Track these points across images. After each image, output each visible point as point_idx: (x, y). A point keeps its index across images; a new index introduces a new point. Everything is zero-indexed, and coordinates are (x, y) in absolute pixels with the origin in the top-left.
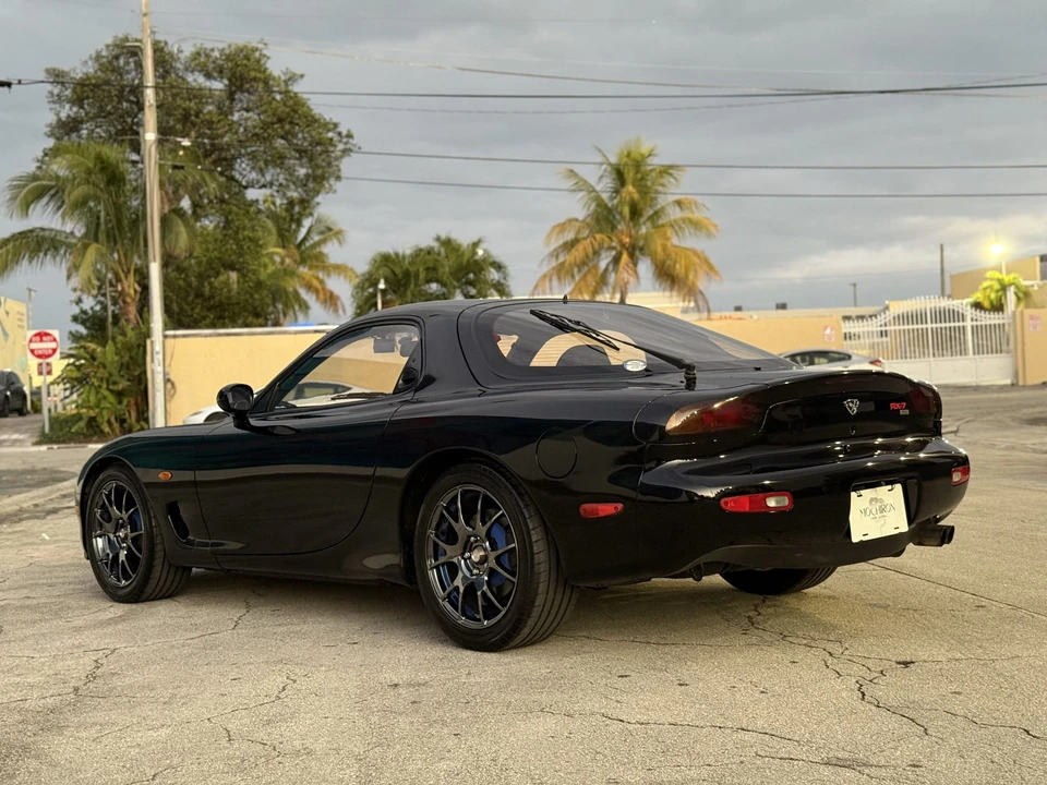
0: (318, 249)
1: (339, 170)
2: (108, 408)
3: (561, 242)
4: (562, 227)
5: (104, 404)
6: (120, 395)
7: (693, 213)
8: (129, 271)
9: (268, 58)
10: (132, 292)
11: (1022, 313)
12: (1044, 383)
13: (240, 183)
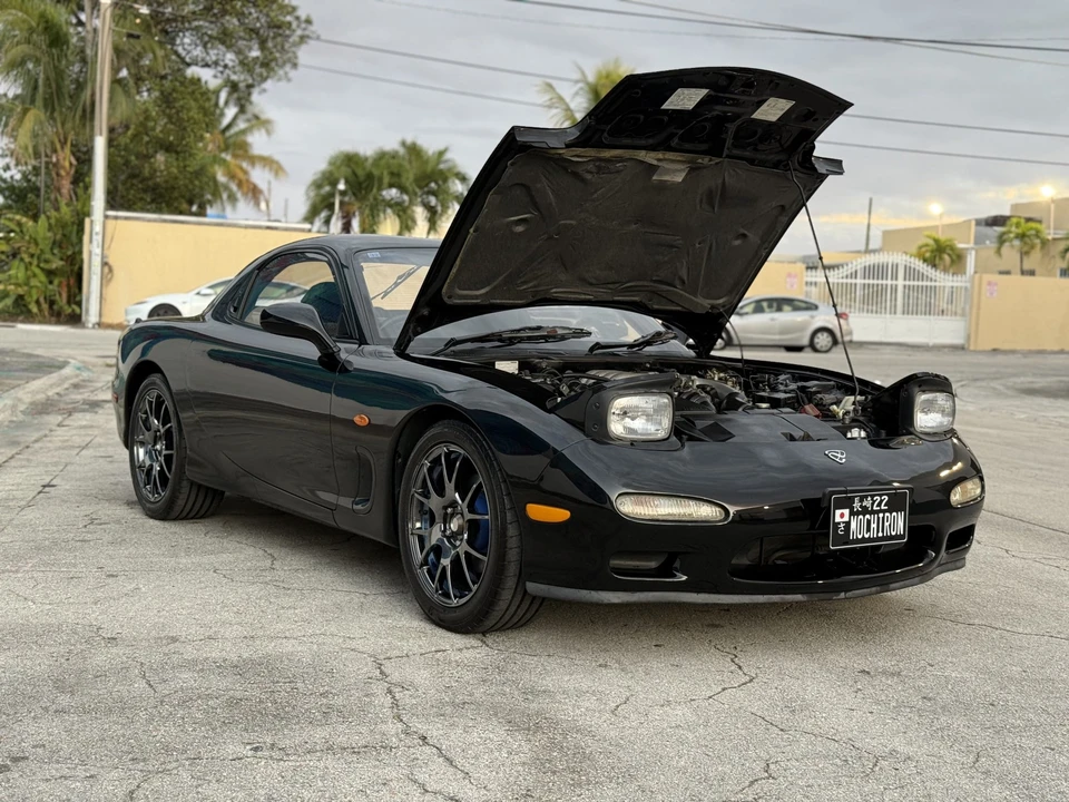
0: (243, 138)
1: (296, 57)
2: (36, 287)
5: (34, 282)
6: (50, 274)
8: (65, 142)
10: (67, 164)
11: (981, 278)
12: (994, 350)
13: (183, 60)
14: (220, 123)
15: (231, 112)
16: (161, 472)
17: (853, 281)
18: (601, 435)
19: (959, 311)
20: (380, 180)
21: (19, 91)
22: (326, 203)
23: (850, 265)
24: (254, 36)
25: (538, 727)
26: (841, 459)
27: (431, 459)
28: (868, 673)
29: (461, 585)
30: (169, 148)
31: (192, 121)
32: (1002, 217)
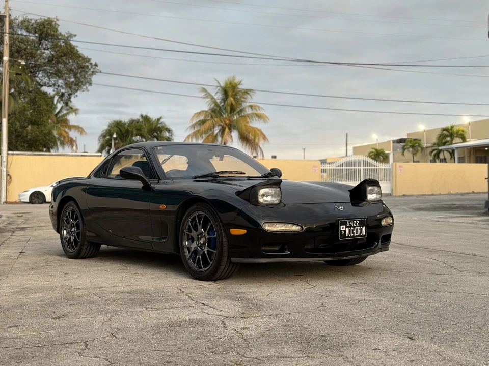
0: (65, 117)
1: (91, 81)
3: (198, 120)
4: (199, 114)
7: (257, 111)
9: (59, 25)
11: (396, 164)
12: (404, 195)
13: (39, 84)
14: (55, 111)
15: (60, 106)
16: (75, 240)
17: (342, 168)
18: (256, 203)
19: (388, 179)
20: (132, 132)
22: (108, 144)
23: (339, 162)
24: (71, 72)
25: (242, 300)
26: (341, 209)
27: (191, 218)
30: (33, 123)
31: (45, 111)
32: (404, 139)
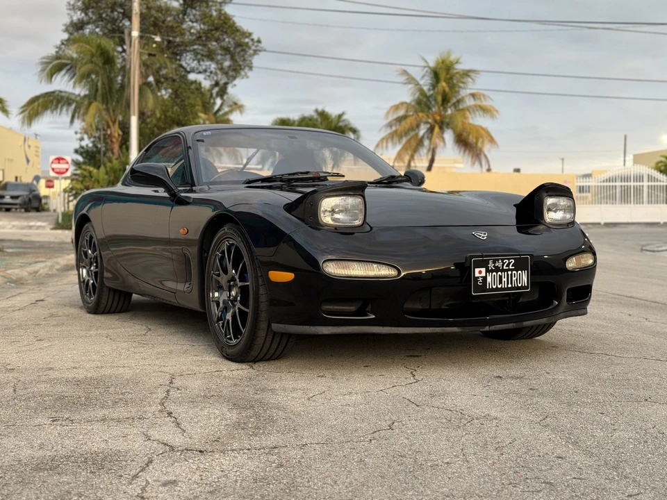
1: (251, 63)
3: (395, 117)
4: (397, 107)
7: (481, 101)
8: (115, 122)
10: (116, 135)
13: (185, 69)
14: (213, 109)
15: (219, 101)
16: (93, 284)
18: (315, 223)
21: (87, 93)
23: (608, 173)
24: (227, 52)
26: (483, 237)
27: (221, 251)
28: (501, 377)
29: (237, 333)
